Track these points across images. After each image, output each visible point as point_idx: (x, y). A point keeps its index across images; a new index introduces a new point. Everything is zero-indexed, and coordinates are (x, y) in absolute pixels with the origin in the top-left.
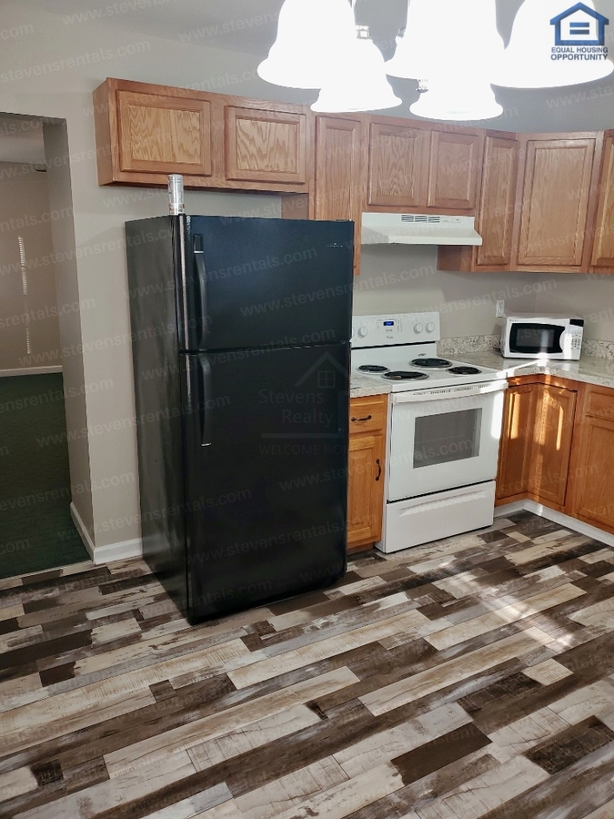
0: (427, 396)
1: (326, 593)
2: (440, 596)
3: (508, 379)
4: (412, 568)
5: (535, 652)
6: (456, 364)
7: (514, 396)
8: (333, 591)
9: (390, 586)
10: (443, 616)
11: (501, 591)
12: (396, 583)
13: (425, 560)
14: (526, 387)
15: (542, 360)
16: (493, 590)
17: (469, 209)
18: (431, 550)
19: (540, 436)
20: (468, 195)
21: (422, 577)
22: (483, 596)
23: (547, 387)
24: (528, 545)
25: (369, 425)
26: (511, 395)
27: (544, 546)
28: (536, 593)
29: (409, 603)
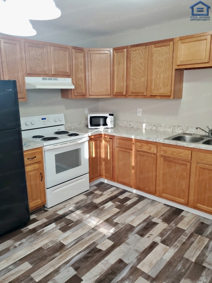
0: (59, 146)
1: (22, 230)
2: (68, 222)
3: (89, 137)
4: (58, 212)
5: (101, 238)
6: (71, 132)
7: (92, 142)
8: (25, 228)
9: (48, 222)
10: (68, 230)
11: (91, 216)
12: (51, 220)
13: (64, 208)
14: (96, 139)
15: (101, 129)
16: (88, 215)
17: (69, 75)
18: (66, 204)
19: (103, 156)
20: (68, 70)
21: (62, 215)
22: (84, 219)
23: (103, 138)
24: (101, 195)
25: (35, 160)
26: (91, 142)
27: (107, 194)
28: (103, 214)
29: (56, 227)
